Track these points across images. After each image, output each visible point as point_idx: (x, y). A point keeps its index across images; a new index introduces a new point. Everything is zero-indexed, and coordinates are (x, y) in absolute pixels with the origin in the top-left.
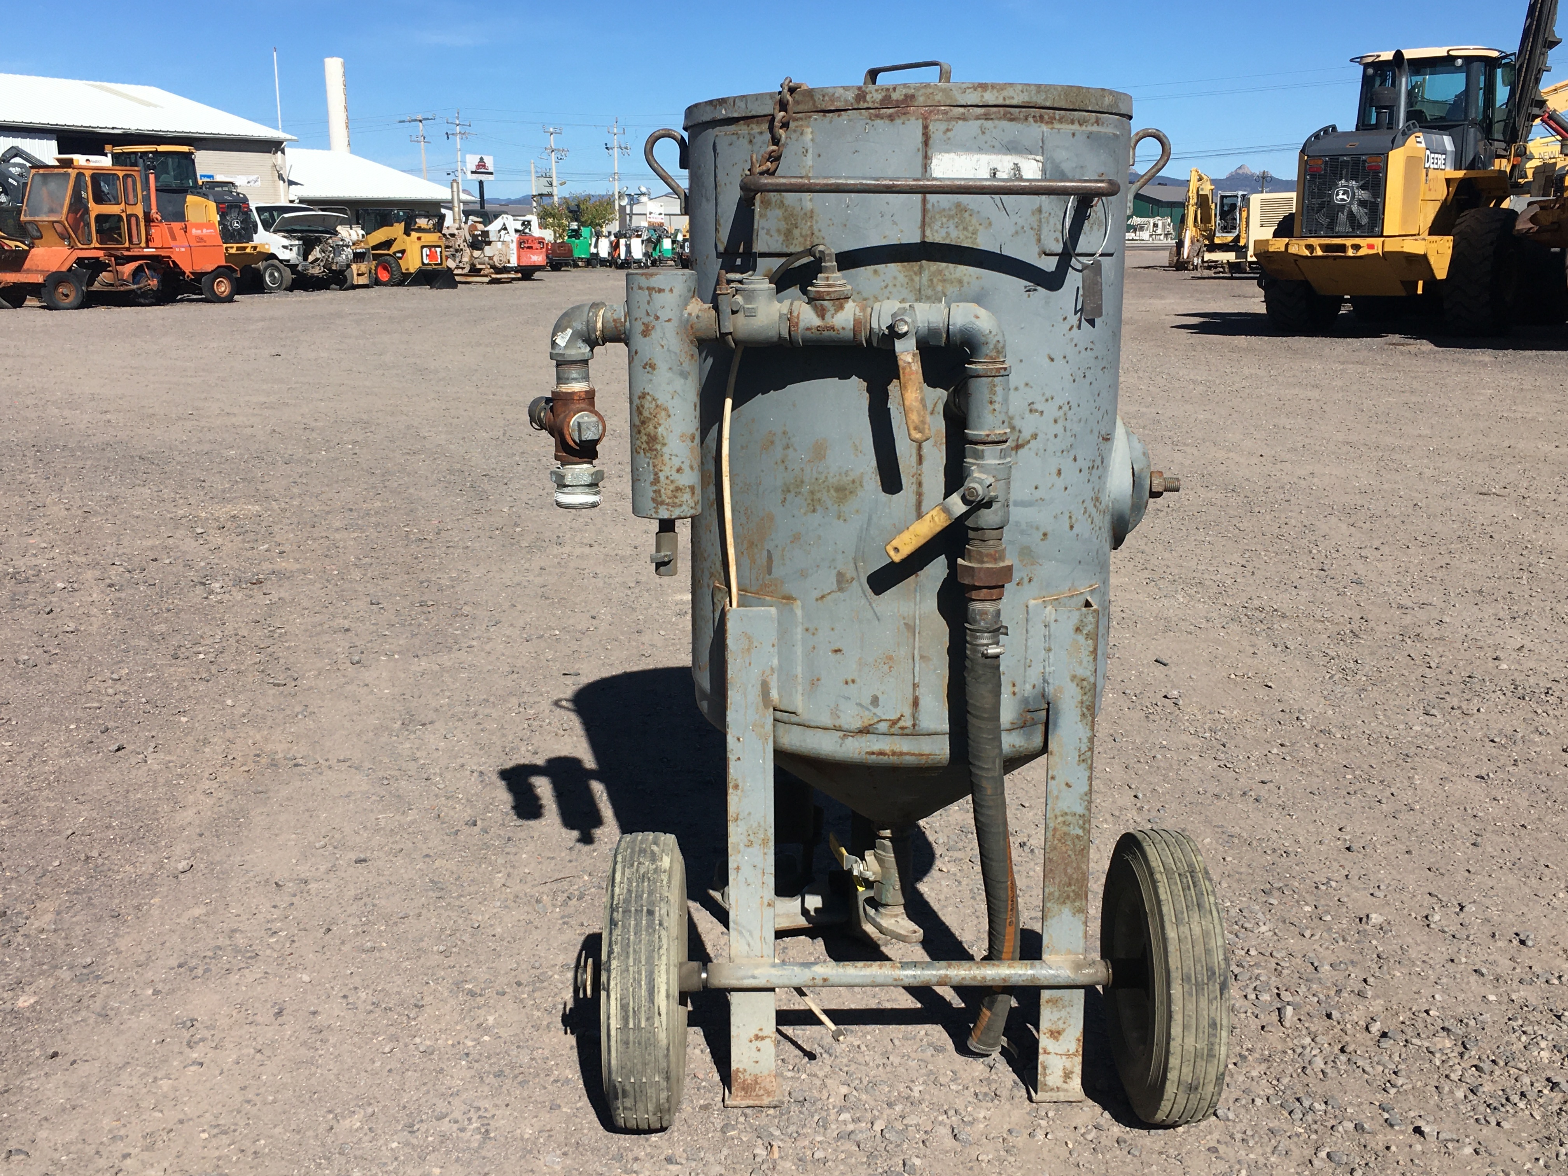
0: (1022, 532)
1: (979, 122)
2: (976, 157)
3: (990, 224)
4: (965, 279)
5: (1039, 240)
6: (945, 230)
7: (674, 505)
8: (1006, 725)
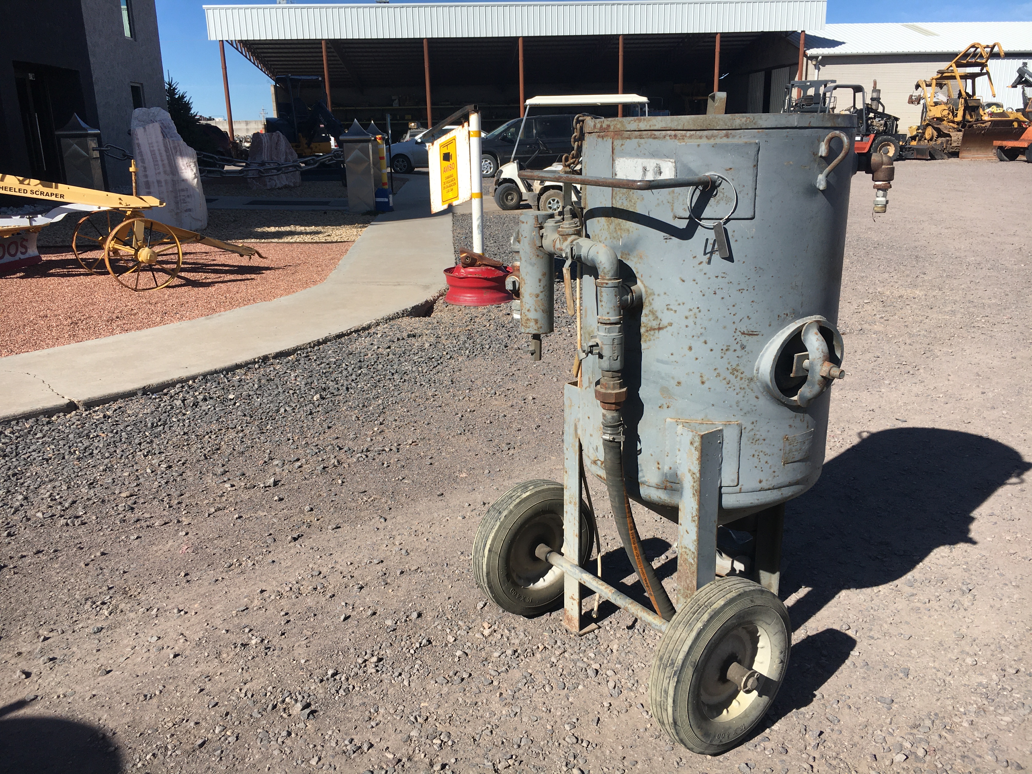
0: (662, 378)
1: (637, 140)
2: (636, 160)
3: (643, 199)
4: (631, 229)
5: (673, 209)
6: (621, 201)
7: (526, 327)
8: (654, 485)
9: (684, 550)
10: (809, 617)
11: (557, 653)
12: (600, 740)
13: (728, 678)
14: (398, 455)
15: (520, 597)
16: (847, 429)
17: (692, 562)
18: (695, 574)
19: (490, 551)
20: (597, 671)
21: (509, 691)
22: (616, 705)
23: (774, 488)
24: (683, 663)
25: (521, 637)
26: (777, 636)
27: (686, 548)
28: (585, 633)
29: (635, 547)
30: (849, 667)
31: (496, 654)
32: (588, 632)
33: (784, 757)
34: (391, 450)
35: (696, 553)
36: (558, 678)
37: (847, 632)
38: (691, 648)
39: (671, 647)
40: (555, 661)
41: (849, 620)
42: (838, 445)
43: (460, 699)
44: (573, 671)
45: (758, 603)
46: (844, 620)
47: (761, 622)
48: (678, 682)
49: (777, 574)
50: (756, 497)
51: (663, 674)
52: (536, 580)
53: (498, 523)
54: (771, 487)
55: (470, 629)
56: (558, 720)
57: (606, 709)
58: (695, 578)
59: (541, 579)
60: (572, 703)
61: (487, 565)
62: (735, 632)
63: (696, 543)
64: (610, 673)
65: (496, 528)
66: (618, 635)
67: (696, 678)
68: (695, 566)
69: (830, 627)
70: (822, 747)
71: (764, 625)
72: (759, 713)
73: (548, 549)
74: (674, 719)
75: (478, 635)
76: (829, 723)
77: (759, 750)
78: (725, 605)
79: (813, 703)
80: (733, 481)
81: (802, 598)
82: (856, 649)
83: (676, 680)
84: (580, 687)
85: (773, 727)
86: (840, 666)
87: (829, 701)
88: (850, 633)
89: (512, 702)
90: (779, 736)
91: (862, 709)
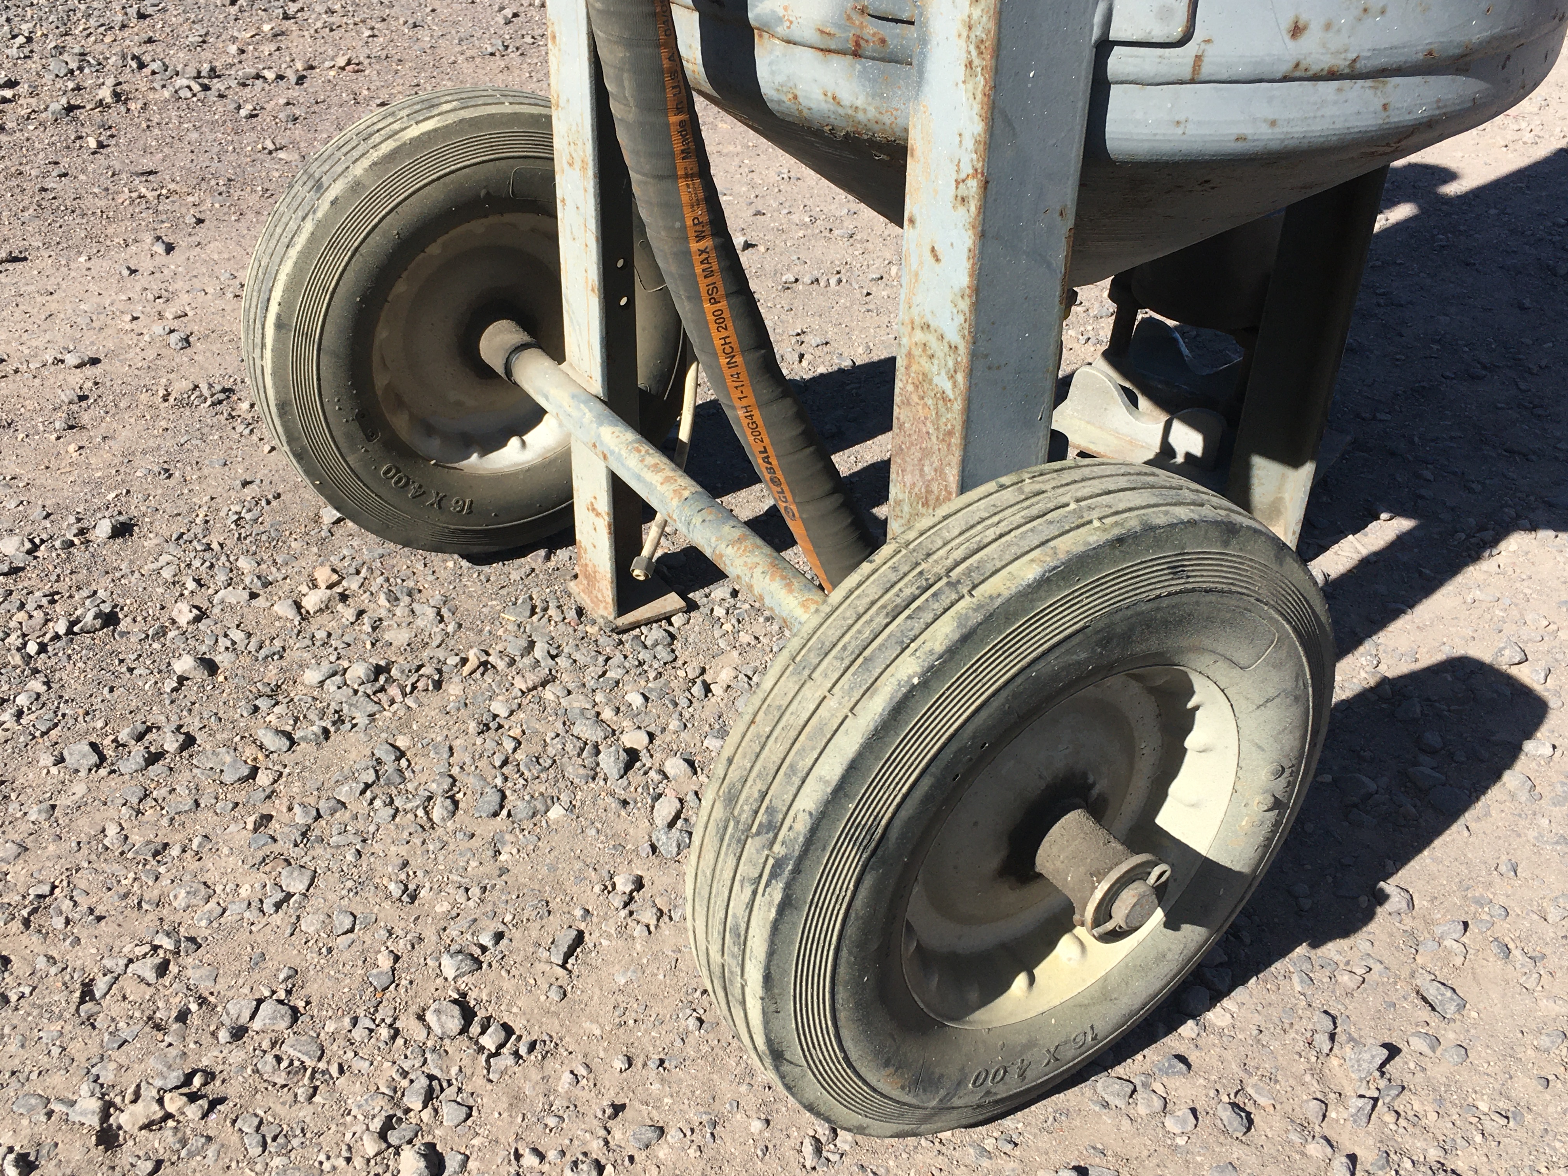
8: (811, 35)
9: (919, 336)
10: (1394, 614)
11: (520, 684)
12: (553, 1026)
13: (1039, 868)
14: (295, 92)
15: (420, 494)
16: (1553, 103)
17: (947, 386)
18: (956, 440)
19: (280, 325)
20: (633, 755)
21: (297, 809)
22: (659, 886)
23: (1353, 74)
24: (814, 830)
25: (420, 623)
26: (1271, 712)
27: (926, 327)
28: (637, 625)
29: (719, 317)
30: (1513, 796)
31: (312, 676)
32: (648, 622)
33: (1237, 1152)
34: (280, 77)
35: (963, 349)
36: (489, 772)
37: (1514, 671)
38: (854, 769)
39: (773, 752)
40: (503, 712)
41: (1525, 633)
42: (1528, 137)
43: (112, 830)
44: (551, 751)
45: (1202, 578)
46: (1509, 629)
47: (1208, 659)
48: (786, 905)
49: (1308, 470)
50: (1267, 112)
51: (731, 862)
52: (496, 441)
53: (309, 226)
54: (1341, 63)
55: (267, 584)
56: (430, 934)
57: (617, 901)
58: (955, 459)
59: (514, 441)
60: (504, 871)
61: (274, 374)
62: (1090, 691)
63: (965, 305)
64: (675, 767)
65: (301, 241)
66: (745, 638)
67: (877, 891)
68: (958, 406)
69: (1459, 652)
70: (1390, 1118)
71: (1222, 672)
72: (1158, 985)
73: (519, 337)
74: (769, 1042)
75: (284, 609)
76: (1425, 1013)
77: (1142, 1110)
78: (1043, 584)
79: (1372, 927)
80: (1165, 13)
81: (1376, 554)
82: (1543, 733)
83: (778, 896)
84: (556, 812)
85: (1210, 1016)
86: (1484, 790)
87: (1429, 923)
88: (1527, 675)
89: (295, 852)
90: (1228, 1055)
91: (1552, 962)
